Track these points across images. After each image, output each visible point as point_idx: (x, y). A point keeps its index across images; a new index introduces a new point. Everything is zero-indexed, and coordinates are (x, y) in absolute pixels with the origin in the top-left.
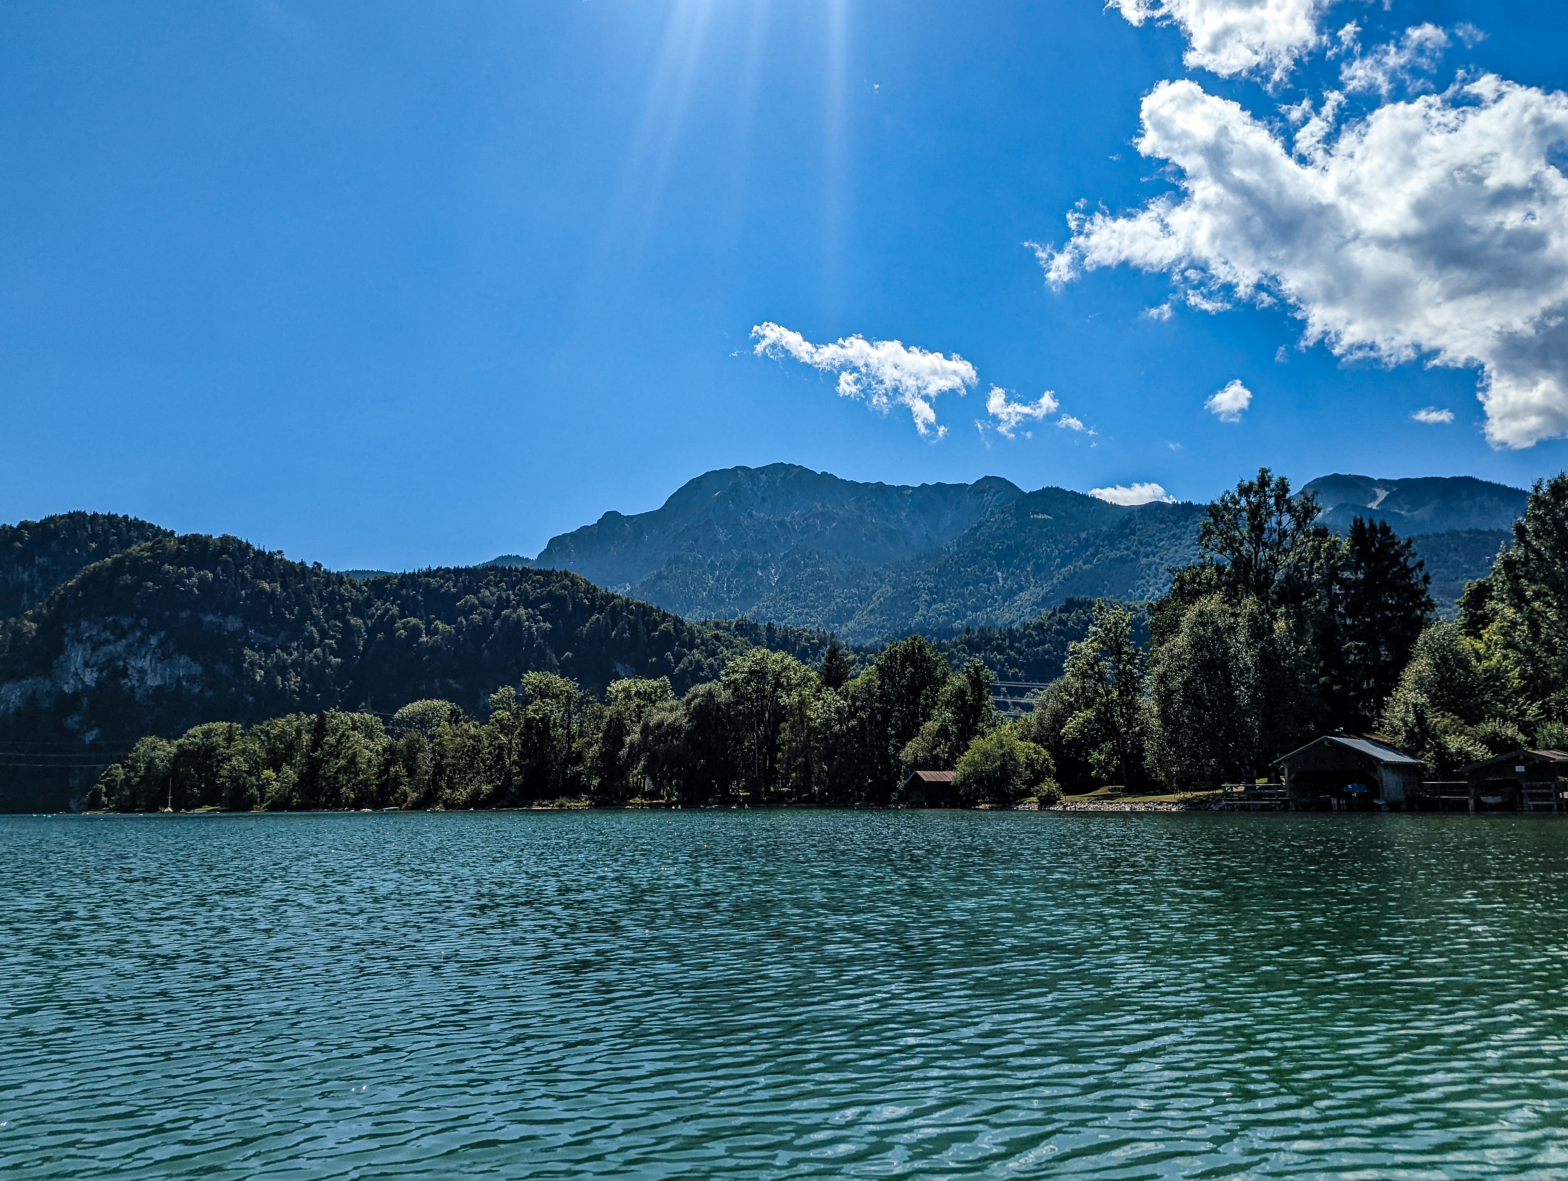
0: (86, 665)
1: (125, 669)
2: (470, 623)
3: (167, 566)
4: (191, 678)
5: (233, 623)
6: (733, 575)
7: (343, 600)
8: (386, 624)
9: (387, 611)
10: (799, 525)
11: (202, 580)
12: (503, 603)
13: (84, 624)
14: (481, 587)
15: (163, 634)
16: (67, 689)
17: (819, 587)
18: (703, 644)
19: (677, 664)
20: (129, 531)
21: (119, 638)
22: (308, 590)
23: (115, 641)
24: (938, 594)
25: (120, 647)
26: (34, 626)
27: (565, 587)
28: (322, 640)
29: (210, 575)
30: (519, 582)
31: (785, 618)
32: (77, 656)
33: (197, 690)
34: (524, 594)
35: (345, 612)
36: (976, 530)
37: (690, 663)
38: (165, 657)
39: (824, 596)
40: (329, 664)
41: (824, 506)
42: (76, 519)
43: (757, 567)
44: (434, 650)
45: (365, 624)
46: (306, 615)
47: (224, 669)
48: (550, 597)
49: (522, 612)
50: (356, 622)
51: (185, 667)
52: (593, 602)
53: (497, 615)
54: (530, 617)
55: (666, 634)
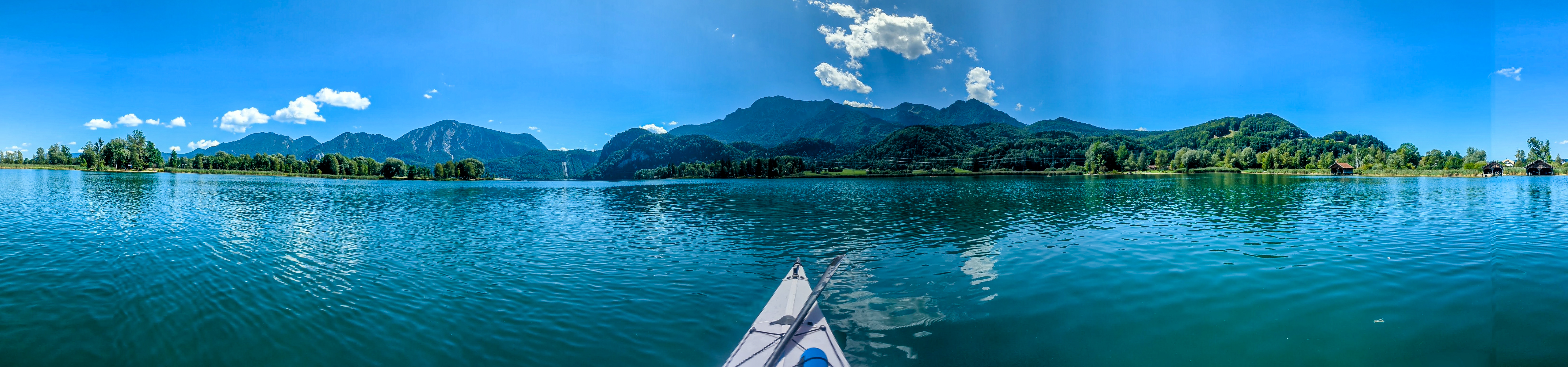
0: (635, 156)
2: (687, 146)
4: (648, 158)
5: (653, 149)
7: (669, 143)
8: (675, 147)
11: (647, 141)
12: (694, 142)
19: (720, 153)
21: (639, 152)
22: (664, 141)
27: (704, 139)
32: (633, 155)
38: (644, 155)
40: (667, 155)
44: (681, 151)
46: (663, 147)
47: (652, 156)
48: (702, 140)
49: (696, 144)
50: (671, 147)
51: (647, 156)
52: (709, 141)
53: (692, 144)
54: (698, 145)
55: (719, 147)
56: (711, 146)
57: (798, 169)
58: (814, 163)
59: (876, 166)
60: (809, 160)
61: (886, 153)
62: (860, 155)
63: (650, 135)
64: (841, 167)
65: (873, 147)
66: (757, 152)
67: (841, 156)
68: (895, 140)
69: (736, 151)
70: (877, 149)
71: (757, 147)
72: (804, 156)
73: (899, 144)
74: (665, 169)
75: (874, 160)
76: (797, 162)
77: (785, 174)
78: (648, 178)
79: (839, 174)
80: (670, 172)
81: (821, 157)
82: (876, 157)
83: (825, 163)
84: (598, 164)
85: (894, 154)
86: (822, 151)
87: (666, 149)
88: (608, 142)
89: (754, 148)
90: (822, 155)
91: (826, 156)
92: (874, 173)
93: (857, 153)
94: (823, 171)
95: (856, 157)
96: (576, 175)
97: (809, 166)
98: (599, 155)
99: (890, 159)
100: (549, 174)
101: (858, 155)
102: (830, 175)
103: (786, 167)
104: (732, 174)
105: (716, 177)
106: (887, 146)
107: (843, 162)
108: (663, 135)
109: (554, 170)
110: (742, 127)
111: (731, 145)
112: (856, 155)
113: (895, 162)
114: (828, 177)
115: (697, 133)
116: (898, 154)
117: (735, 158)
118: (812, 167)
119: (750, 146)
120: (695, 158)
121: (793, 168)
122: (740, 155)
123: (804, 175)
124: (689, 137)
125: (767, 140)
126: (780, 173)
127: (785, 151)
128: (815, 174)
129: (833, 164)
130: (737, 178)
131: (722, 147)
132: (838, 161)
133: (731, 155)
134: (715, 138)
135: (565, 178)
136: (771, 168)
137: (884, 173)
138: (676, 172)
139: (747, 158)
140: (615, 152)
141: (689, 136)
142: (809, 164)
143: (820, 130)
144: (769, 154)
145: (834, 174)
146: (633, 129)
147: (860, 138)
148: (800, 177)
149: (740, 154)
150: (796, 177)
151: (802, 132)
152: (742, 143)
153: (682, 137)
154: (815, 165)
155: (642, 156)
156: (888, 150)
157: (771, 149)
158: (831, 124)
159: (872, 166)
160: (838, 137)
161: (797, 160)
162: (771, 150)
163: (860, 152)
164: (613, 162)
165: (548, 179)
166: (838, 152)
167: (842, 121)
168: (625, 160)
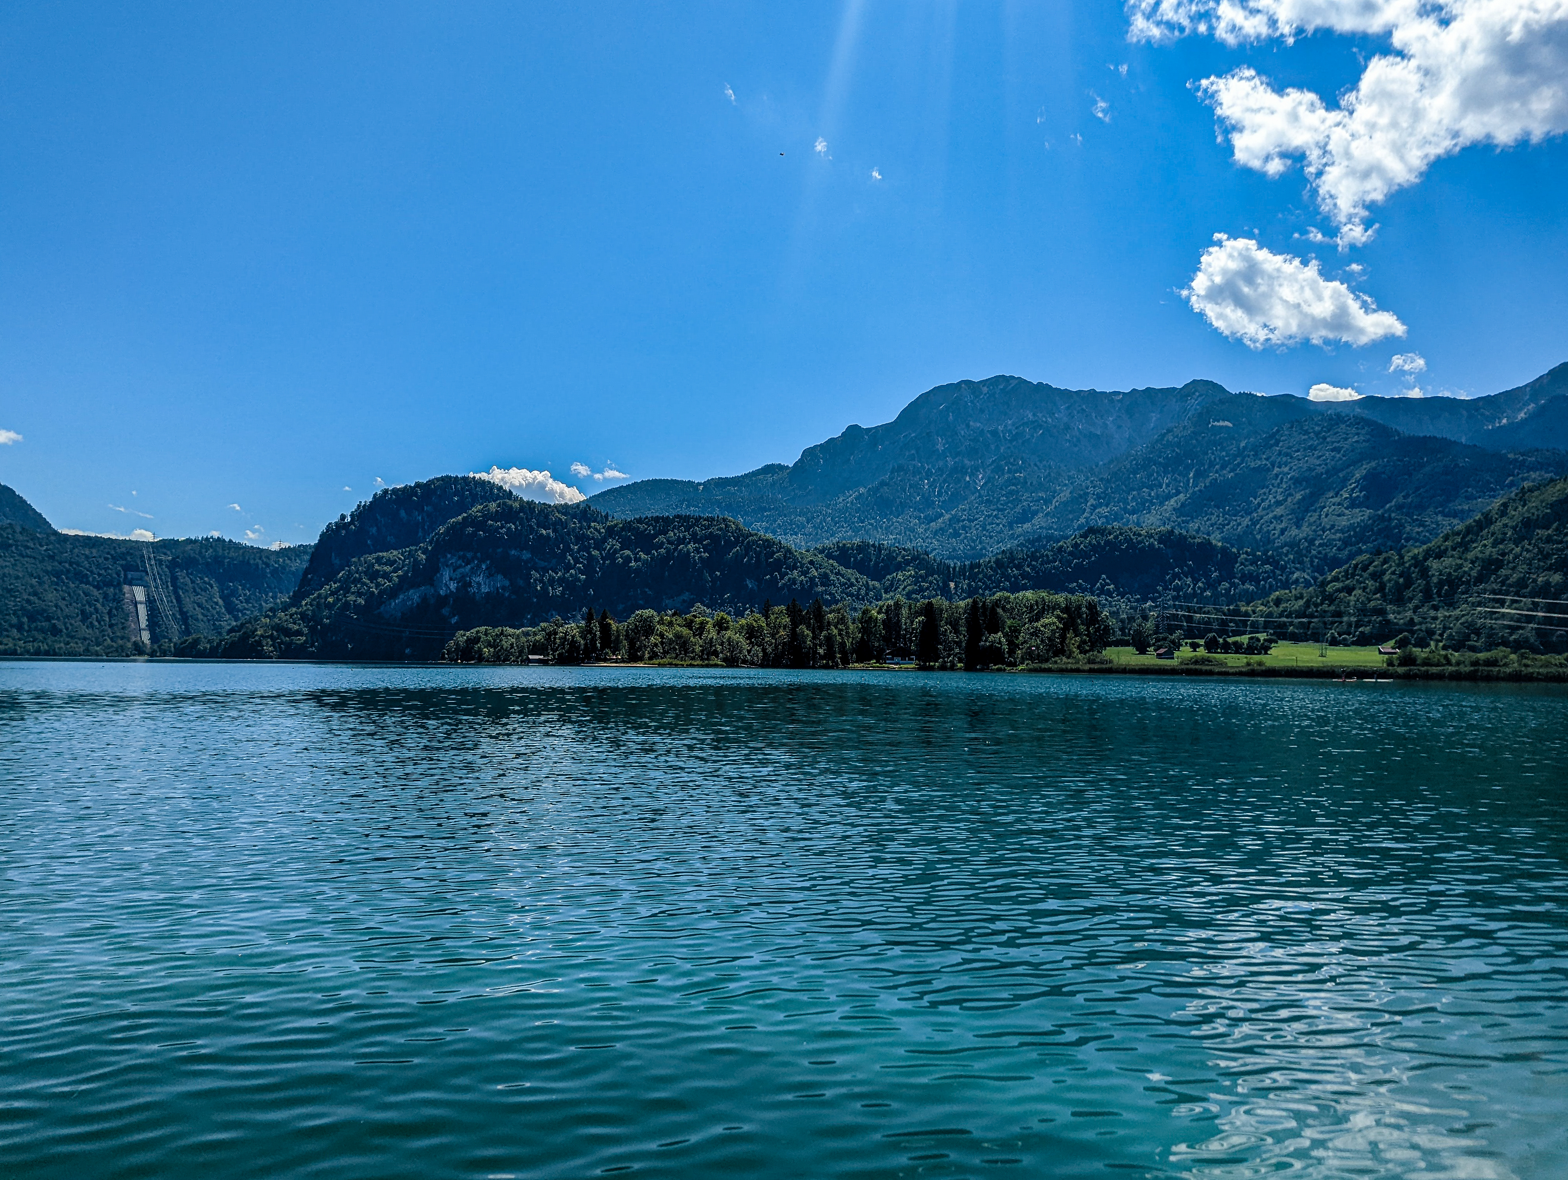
0: (451, 579)
1: (470, 582)
2: (659, 554)
4: (503, 588)
5: (526, 555)
7: (589, 538)
8: (612, 555)
9: (613, 546)
10: (1010, 433)
11: (510, 528)
12: (682, 541)
13: (449, 556)
14: (669, 530)
15: (488, 562)
16: (441, 593)
18: (802, 567)
19: (782, 578)
21: (467, 565)
22: (568, 534)
23: (465, 566)
24: (1104, 499)
25: (467, 569)
26: (424, 555)
27: (720, 529)
28: (575, 565)
30: (693, 526)
32: (446, 574)
34: (694, 534)
38: (490, 576)
40: (579, 580)
43: (966, 473)
44: (637, 571)
46: (568, 549)
47: (521, 583)
48: (711, 536)
49: (691, 547)
50: (595, 553)
51: (500, 581)
52: (737, 539)
53: (675, 549)
54: (697, 550)
55: (779, 560)
56: (746, 554)
57: (1083, 642)
58: (1145, 618)
59: (1431, 633)
60: (1123, 606)
61: (1480, 579)
62: (1349, 590)
63: (516, 505)
64: (1262, 636)
65: (1415, 557)
66: (917, 579)
67: (1264, 593)
68: (1528, 525)
69: (838, 574)
70: (1434, 565)
71: (919, 560)
72: (1102, 591)
73: (1549, 540)
74: (572, 628)
75: (1416, 608)
76: (1080, 617)
77: (1029, 655)
78: (501, 658)
79: (1260, 664)
80: (593, 640)
81: (1175, 598)
82: (1428, 595)
83: (1189, 619)
84: (296, 600)
85: (1521, 584)
86: (1176, 576)
87: (577, 561)
88: (343, 517)
89: (907, 563)
90: (1177, 589)
91: (1194, 594)
92: (1427, 662)
93: (1336, 579)
94: (1185, 652)
95: (1330, 599)
96: (190, 639)
97: (1122, 630)
98: (300, 565)
99: (1502, 603)
100: (55, 631)
101: (1339, 590)
102: (1221, 664)
103: (1036, 633)
104: (830, 655)
105: (768, 662)
106: (1485, 548)
107: (1270, 615)
108: (565, 509)
109: (85, 616)
110: (862, 490)
111: (821, 552)
112: (1329, 588)
113: (1530, 619)
114: (1210, 673)
115: (693, 511)
116: (1547, 583)
117: (837, 602)
118: (1138, 633)
119: (890, 557)
120: (686, 596)
121: (1063, 637)
122: (854, 590)
123: (1111, 661)
124: (664, 524)
125: (956, 534)
126: (1012, 652)
127: (1025, 576)
128: (1150, 659)
129: (1224, 623)
130: (845, 668)
131: (789, 559)
132: (1246, 614)
133: (820, 589)
134: (760, 529)
135: (139, 650)
136: (975, 632)
137: (1475, 663)
138: (618, 641)
139: (878, 598)
140: (371, 558)
141: (666, 520)
142: (1122, 621)
143: (1168, 497)
144: (965, 584)
145: (1235, 661)
146: (447, 481)
147: (1343, 522)
148: (1091, 671)
149: (852, 585)
150: (1078, 671)
151: (1094, 507)
152: (863, 548)
153: (639, 521)
154: (1150, 624)
155: (480, 579)
156: (1491, 566)
157: (972, 567)
158: (1212, 475)
159: (1412, 632)
160: (1246, 521)
161: (1079, 607)
162: (972, 571)
163: (1346, 576)
164: (359, 594)
165: (51, 655)
166: (1244, 579)
167: (1267, 459)
168: (411, 591)
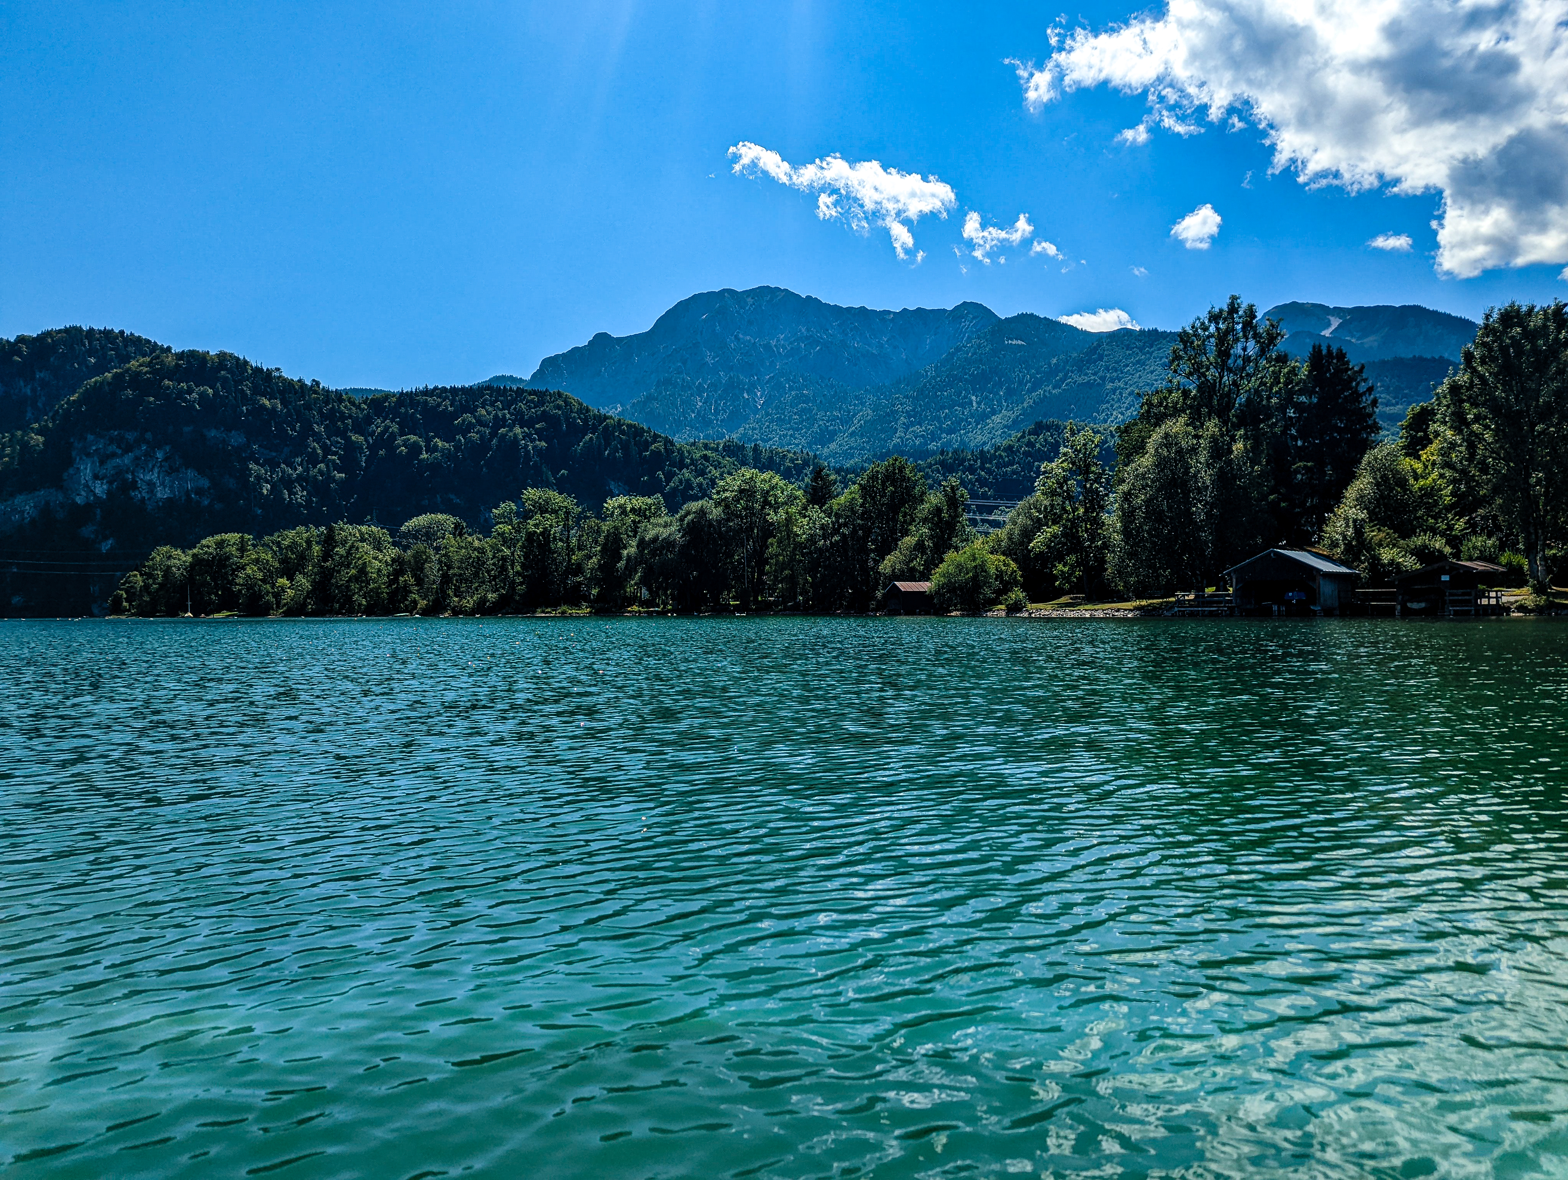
0: (96, 477)
1: (134, 482)
2: (469, 441)
3: (166, 382)
4: (199, 491)
5: (236, 439)
6: (721, 398)
7: (343, 417)
8: (386, 441)
9: (387, 428)
10: (784, 347)
11: (202, 395)
12: (499, 422)
13: (90, 437)
14: (477, 406)
15: (168, 448)
16: (79, 500)
17: (803, 410)
18: (692, 464)
19: (668, 481)
20: (126, 346)
21: (126, 452)
22: (308, 407)
23: (122, 455)
24: (916, 417)
25: (127, 459)
26: (41, 439)
27: (559, 407)
28: (325, 456)
29: (210, 391)
30: (514, 401)
31: (770, 439)
32: (86, 470)
33: (206, 503)
34: (519, 414)
35: (346, 429)
36: (953, 354)
37: (681, 481)
38: (172, 471)
39: (808, 419)
40: (333, 479)
41: (808, 330)
42: (73, 334)
43: (744, 389)
44: (434, 467)
45: (366, 440)
46: (307, 431)
47: (231, 483)
48: (545, 416)
49: (518, 431)
51: (193, 480)
53: (494, 434)
54: (526, 436)
55: (656, 454)
56: (607, 444)
124: (467, 397)
131: (672, 454)
155: (154, 476)
167: (1095, 374)
168: (19, 499)
